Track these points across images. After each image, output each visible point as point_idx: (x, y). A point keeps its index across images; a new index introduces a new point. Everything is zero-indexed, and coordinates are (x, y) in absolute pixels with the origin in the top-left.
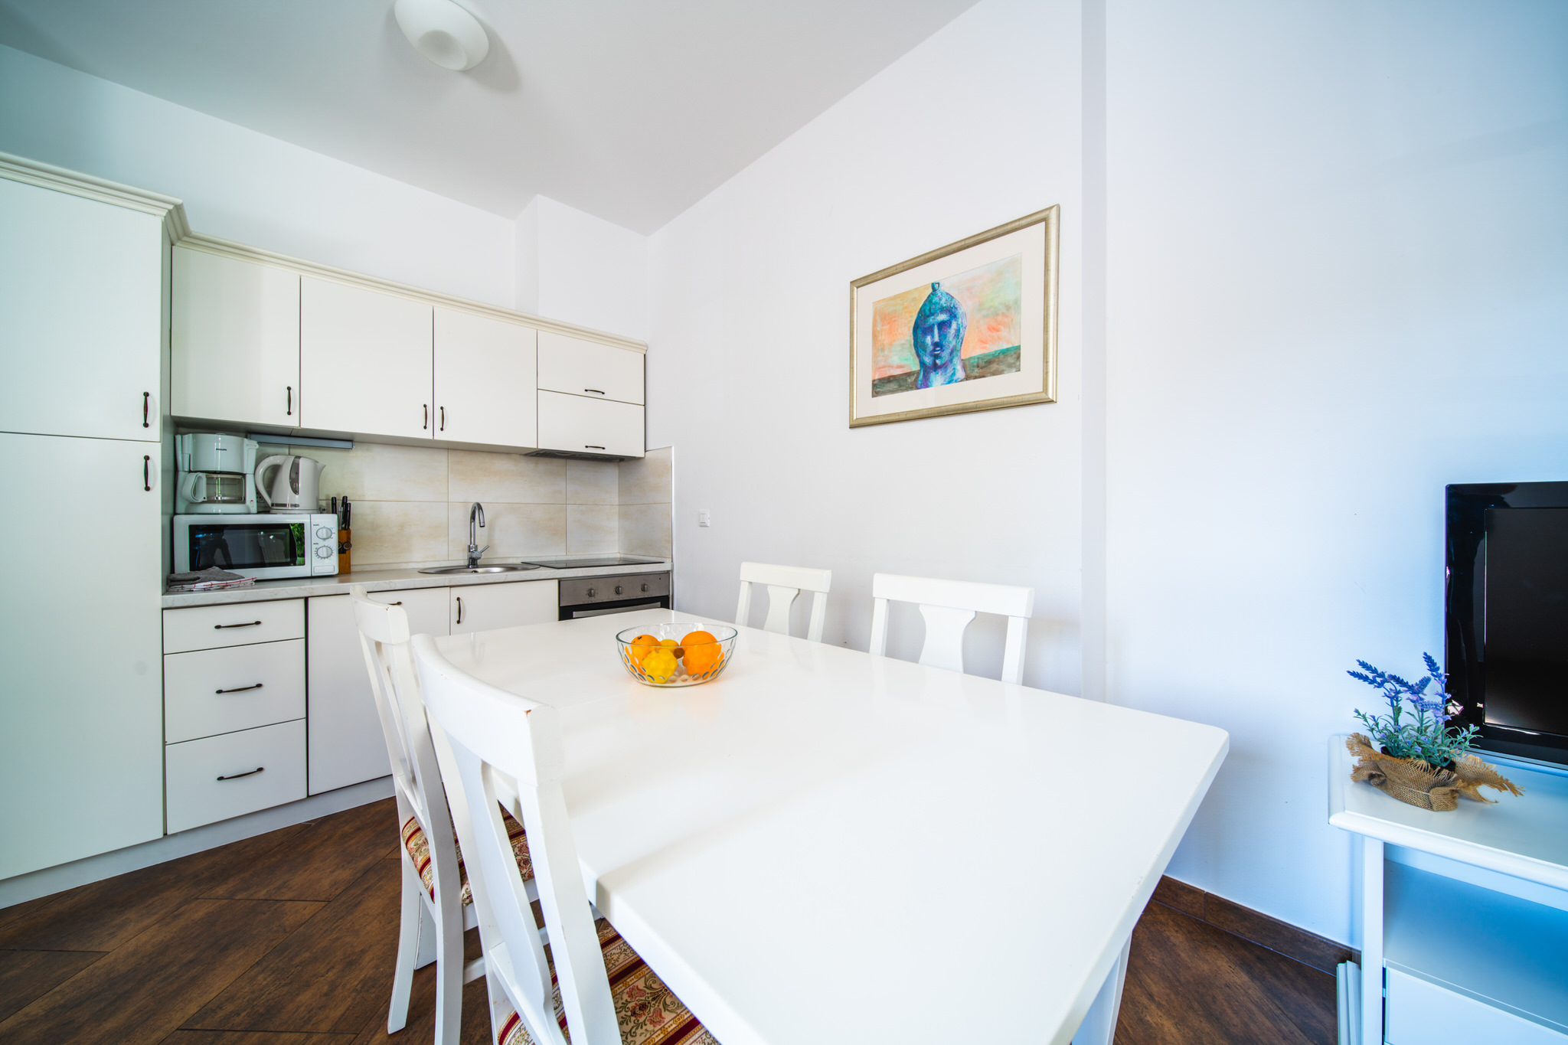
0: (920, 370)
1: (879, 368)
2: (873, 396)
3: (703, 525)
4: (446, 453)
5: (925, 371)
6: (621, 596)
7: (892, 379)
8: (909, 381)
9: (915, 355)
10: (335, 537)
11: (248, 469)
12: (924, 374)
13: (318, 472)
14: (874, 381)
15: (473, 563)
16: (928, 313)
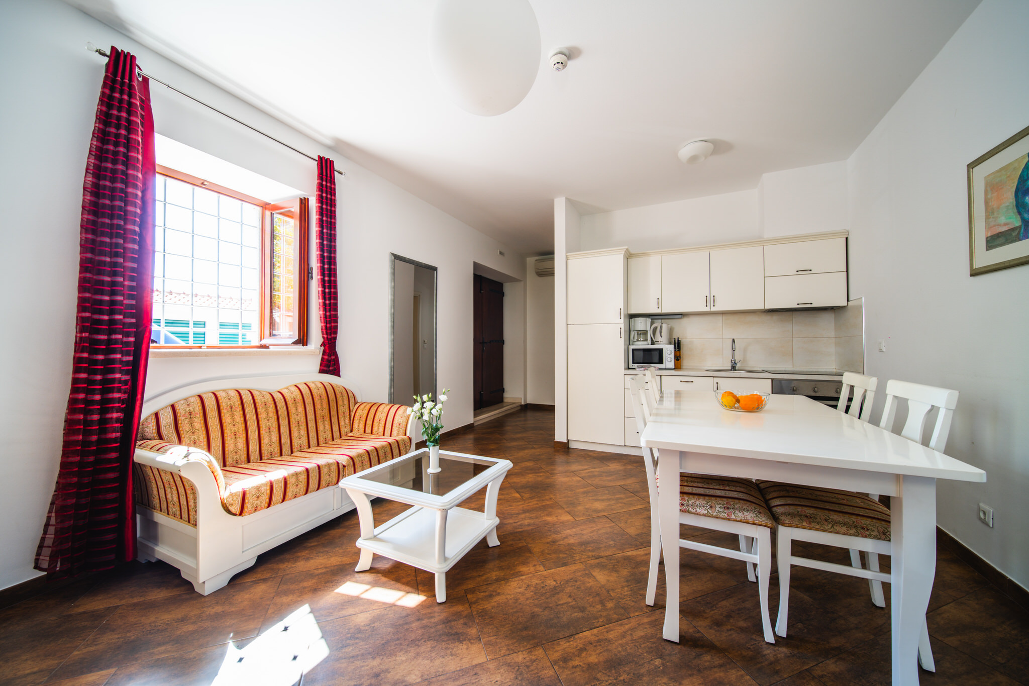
0: (1021, 225)
1: (991, 227)
2: (987, 250)
3: (881, 351)
4: (721, 315)
5: (1025, 225)
6: (817, 393)
7: (1000, 235)
8: (1014, 234)
9: (1017, 214)
10: (673, 354)
11: (648, 329)
12: (1024, 228)
13: (671, 331)
14: (987, 238)
15: (733, 368)
16: (1026, 178)
